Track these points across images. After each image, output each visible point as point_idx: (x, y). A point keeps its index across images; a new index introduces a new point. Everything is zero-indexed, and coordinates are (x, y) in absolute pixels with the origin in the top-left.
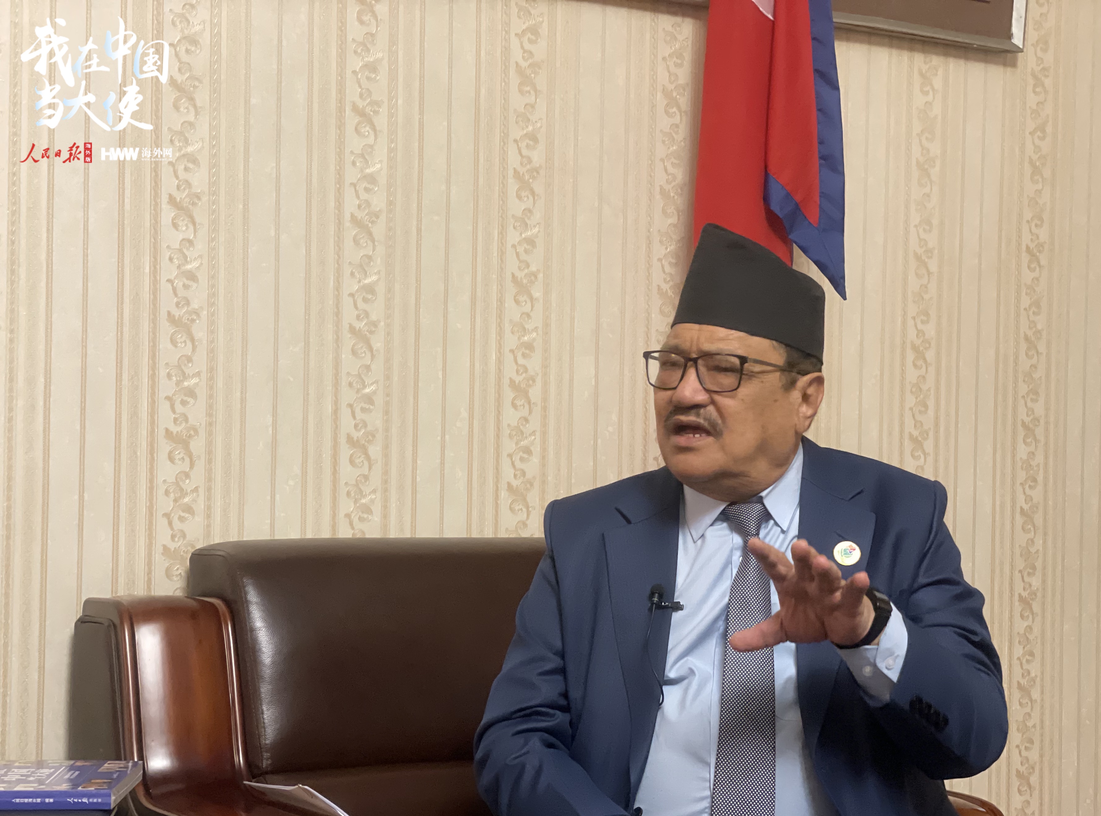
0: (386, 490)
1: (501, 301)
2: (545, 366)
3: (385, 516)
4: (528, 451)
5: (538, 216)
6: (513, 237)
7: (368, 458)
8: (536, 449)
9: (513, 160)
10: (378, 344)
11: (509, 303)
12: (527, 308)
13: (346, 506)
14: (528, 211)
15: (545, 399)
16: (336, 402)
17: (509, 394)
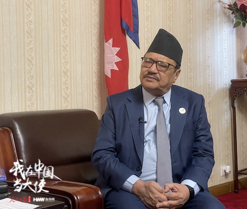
0: (37, 99)
1: (60, 51)
2: (70, 67)
3: (37, 105)
4: (67, 88)
5: (67, 30)
6: (62, 36)
7: (32, 91)
8: (69, 87)
9: (62, 16)
10: (34, 63)
11: (62, 52)
12: (66, 53)
13: (28, 103)
14: (66, 29)
15: (71, 75)
16: (25, 77)
17: (63, 74)
